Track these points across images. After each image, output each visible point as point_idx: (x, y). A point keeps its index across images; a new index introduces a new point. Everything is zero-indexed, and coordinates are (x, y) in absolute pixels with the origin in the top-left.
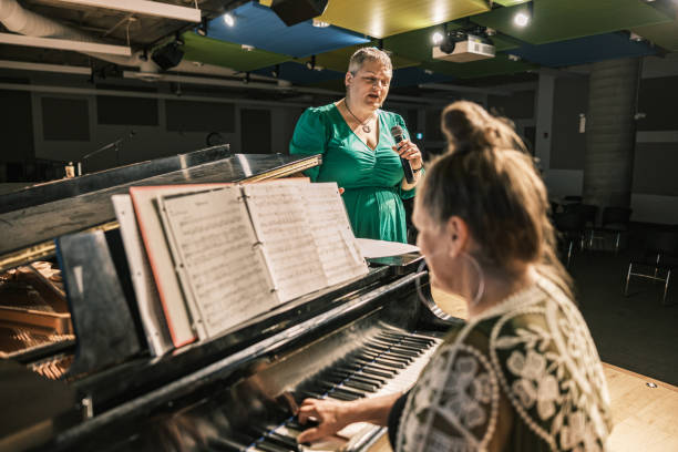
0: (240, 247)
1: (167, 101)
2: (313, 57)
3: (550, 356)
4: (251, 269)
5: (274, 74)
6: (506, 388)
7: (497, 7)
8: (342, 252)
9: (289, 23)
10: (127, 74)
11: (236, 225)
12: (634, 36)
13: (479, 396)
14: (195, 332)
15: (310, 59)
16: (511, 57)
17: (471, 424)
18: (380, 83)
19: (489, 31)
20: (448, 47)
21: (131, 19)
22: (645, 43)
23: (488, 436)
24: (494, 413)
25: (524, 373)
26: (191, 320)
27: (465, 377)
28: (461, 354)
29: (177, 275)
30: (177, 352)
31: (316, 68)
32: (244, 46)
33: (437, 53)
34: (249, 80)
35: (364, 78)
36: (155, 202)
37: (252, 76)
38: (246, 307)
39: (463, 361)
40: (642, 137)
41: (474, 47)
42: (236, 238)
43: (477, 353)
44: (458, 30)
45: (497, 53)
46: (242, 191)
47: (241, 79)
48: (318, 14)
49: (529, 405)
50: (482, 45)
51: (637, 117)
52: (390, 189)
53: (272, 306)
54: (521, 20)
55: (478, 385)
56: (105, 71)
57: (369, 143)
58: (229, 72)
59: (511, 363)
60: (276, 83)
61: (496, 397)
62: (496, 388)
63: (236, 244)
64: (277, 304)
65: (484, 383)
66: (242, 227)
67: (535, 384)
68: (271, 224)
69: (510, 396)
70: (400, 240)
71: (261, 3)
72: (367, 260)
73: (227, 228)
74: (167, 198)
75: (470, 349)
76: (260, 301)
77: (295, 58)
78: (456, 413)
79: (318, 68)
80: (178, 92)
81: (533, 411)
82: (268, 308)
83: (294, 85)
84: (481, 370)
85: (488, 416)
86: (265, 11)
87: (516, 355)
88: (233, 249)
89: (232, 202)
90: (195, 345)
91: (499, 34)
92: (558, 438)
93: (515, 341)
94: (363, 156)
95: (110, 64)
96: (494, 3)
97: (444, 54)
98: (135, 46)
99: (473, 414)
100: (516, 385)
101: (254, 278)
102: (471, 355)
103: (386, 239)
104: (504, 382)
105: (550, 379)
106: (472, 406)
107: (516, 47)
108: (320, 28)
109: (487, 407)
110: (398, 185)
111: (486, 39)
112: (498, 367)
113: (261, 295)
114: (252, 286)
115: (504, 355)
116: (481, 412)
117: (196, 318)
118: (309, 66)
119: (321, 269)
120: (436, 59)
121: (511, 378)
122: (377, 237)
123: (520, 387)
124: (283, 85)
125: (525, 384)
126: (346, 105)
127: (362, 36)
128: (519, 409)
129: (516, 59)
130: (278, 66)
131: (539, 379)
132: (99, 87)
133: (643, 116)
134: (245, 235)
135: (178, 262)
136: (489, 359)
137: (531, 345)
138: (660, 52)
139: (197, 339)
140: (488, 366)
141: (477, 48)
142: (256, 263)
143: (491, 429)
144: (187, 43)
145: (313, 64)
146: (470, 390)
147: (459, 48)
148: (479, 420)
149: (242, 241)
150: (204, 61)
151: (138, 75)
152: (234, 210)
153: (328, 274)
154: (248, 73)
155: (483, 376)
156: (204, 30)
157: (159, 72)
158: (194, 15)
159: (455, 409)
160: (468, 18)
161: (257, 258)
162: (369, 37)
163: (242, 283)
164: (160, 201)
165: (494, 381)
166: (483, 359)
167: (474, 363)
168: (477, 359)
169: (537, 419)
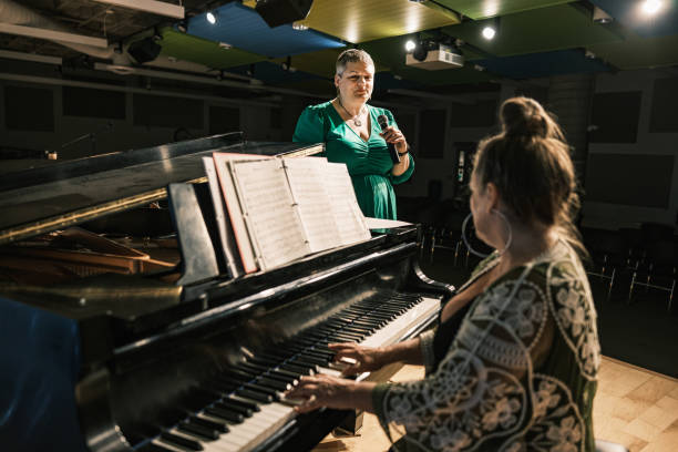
0: (283, 205)
1: (135, 94)
2: (289, 58)
3: (582, 293)
4: (291, 224)
5: (249, 73)
6: (554, 314)
7: (466, 20)
8: (352, 220)
9: (272, 25)
10: (98, 66)
11: (279, 189)
12: (588, 54)
13: (533, 317)
14: (257, 264)
15: (285, 60)
16: (477, 67)
17: (523, 335)
18: (364, 80)
19: (458, 42)
20: (420, 54)
21: (110, 12)
22: (598, 60)
23: (533, 345)
24: (541, 330)
25: (567, 304)
26: (255, 256)
27: (525, 303)
28: (523, 287)
29: (244, 220)
30: (247, 276)
31: (291, 69)
32: (222, 44)
33: (410, 60)
34: (223, 78)
35: (349, 78)
36: (228, 165)
37: (226, 74)
38: (289, 251)
39: (525, 292)
40: (594, 148)
41: (444, 55)
42: (281, 199)
43: (537, 287)
44: (430, 39)
45: (466, 63)
46: (283, 162)
47: (215, 77)
48: (300, 17)
49: (567, 325)
50: (451, 55)
51: (590, 129)
52: (382, 175)
53: (305, 254)
54: (489, 33)
55: (534, 308)
56: (77, 63)
57: (362, 136)
58: (203, 69)
59: (559, 296)
60: (248, 82)
61: (545, 319)
62: (546, 313)
63: (280, 203)
64: (309, 253)
65: (538, 308)
66: (284, 191)
67: (573, 312)
68: (302, 191)
69: (557, 319)
70: (391, 218)
71: (245, 4)
72: (371, 230)
73: (274, 190)
74: (236, 162)
75: (531, 284)
76: (298, 249)
77: (271, 58)
78: (513, 327)
79: (292, 69)
80: (149, 86)
81: (569, 330)
82: (302, 255)
83: (265, 84)
84: (538, 299)
85: (536, 331)
86: (248, 12)
87: (563, 291)
88: (278, 207)
89: (276, 171)
90: (257, 274)
91: (467, 45)
92: (580, 350)
93: (562, 281)
94: (358, 147)
95: (82, 54)
96: (464, 17)
97: (417, 62)
98: (112, 39)
99: (527, 328)
100: (561, 310)
101: (293, 231)
102: (532, 288)
103: (380, 217)
104: (553, 309)
105: (581, 309)
106: (526, 323)
107: (480, 58)
108: (299, 31)
109: (537, 325)
110: (390, 171)
111: (455, 50)
112: (550, 299)
113: (298, 244)
114: (292, 236)
115: (555, 289)
116: (532, 327)
117: (258, 255)
118: (285, 67)
119: (337, 231)
120: (409, 66)
121: (558, 306)
122: (373, 216)
123: (563, 314)
124: (255, 84)
125: (567, 312)
126: (340, 103)
127: (338, 40)
128: (561, 328)
129: (481, 69)
130: (253, 65)
131: (575, 308)
132: (66, 77)
133: (595, 127)
134: (286, 198)
135: (245, 212)
136: (545, 292)
137: (572, 284)
138: (612, 69)
139: (259, 270)
140: (543, 297)
141: (447, 57)
142: (294, 219)
143: (536, 340)
144: (165, 39)
145: (289, 64)
146: (527, 313)
147: (431, 57)
148: (529, 333)
149: (283, 202)
150: (179, 58)
151: (110, 67)
152: (278, 177)
153: (342, 236)
154: (222, 71)
155: (539, 304)
156: (185, 26)
157: (133, 65)
158: (178, 11)
159: (513, 324)
160: (439, 29)
161: (295, 215)
162: (345, 42)
163: (287, 234)
164: (231, 164)
165: (546, 308)
166: (541, 292)
167: (534, 295)
168: (537, 292)
169: (571, 336)
